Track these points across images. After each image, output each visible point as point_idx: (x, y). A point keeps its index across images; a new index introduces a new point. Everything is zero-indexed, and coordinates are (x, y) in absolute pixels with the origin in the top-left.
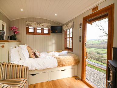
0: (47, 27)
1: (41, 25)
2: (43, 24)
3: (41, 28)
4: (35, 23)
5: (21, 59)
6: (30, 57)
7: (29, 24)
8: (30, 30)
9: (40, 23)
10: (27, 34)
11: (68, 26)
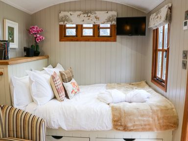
0: (109, 20)
1: (93, 16)
2: (98, 14)
3: (94, 25)
4: (78, 13)
5: (33, 101)
6: (55, 98)
7: (66, 16)
8: (67, 30)
9: (91, 13)
10: (60, 40)
11: (159, 15)
